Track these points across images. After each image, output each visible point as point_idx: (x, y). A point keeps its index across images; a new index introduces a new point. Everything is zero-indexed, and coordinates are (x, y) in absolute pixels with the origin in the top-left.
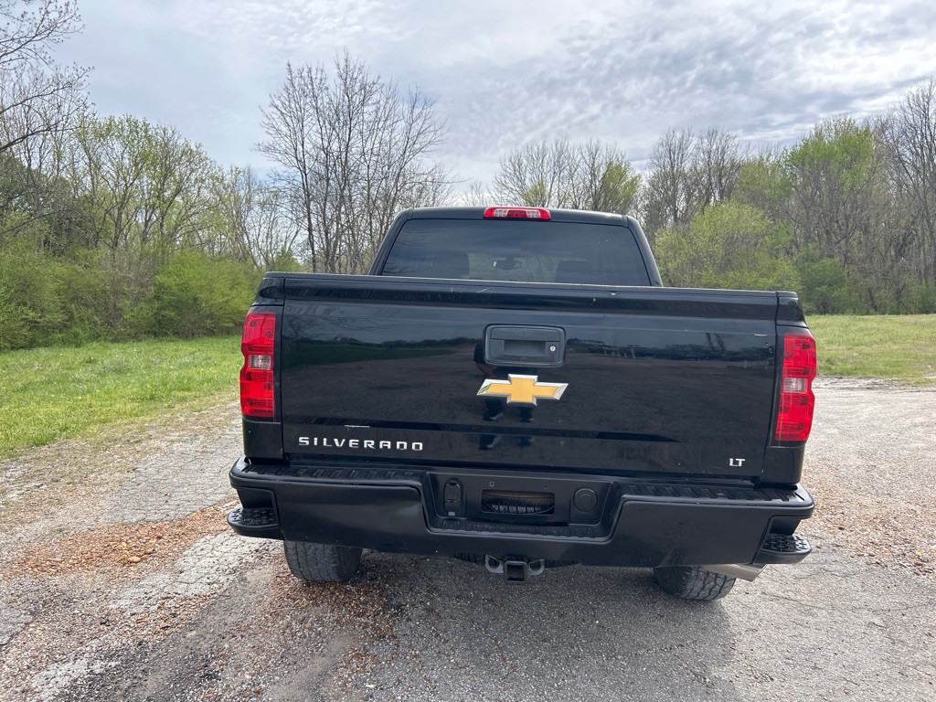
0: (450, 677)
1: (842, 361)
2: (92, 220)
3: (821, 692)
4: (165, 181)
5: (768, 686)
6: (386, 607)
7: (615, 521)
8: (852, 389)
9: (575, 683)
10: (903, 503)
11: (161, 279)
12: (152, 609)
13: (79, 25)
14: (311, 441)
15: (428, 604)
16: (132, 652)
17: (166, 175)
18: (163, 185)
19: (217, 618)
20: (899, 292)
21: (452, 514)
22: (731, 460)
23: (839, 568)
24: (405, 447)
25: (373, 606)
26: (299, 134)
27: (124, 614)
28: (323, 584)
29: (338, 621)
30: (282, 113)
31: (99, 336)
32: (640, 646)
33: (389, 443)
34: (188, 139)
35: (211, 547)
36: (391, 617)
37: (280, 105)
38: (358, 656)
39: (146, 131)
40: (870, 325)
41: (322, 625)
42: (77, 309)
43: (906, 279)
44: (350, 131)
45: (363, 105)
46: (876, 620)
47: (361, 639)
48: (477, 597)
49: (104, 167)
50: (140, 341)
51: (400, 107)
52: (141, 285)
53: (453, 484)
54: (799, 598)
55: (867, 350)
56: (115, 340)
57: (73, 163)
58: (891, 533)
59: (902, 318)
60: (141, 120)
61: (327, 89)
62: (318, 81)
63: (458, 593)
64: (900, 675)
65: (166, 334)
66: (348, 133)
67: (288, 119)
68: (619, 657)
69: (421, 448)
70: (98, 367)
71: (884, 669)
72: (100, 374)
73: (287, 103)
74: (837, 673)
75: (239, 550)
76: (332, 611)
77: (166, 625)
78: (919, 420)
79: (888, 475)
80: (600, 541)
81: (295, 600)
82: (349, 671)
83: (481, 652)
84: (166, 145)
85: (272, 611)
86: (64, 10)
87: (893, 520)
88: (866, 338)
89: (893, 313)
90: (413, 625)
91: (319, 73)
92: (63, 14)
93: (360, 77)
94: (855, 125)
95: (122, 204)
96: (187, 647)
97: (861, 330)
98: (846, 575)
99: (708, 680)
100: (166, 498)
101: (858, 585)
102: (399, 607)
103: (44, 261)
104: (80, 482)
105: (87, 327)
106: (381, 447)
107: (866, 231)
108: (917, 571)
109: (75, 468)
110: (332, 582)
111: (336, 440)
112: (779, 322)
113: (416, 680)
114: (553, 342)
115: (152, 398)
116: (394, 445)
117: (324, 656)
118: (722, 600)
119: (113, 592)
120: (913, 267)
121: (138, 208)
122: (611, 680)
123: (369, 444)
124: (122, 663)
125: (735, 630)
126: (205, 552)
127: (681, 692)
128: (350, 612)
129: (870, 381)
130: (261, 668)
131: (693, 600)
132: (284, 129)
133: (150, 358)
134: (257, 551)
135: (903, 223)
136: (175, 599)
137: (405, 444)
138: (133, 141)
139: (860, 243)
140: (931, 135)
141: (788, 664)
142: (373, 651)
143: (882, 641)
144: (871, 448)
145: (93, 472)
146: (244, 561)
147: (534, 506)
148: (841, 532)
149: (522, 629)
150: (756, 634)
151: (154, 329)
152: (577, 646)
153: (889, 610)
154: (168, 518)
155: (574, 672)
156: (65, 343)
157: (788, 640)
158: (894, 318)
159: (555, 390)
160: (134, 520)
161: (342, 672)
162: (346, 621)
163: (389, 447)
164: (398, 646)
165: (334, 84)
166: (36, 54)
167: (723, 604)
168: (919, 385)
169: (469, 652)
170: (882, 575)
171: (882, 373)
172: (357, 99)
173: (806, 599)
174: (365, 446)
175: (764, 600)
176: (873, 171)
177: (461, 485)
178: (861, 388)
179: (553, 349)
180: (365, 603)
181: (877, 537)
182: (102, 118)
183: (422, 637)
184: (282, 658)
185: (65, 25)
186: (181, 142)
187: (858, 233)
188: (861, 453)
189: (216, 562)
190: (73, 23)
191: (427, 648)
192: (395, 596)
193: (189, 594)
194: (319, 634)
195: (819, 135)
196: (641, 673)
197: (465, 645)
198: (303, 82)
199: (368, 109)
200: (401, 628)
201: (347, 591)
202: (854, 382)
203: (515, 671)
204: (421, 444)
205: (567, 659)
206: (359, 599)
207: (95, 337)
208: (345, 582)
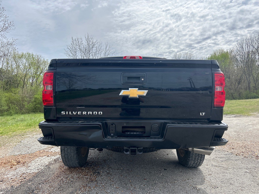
0: (114, 191)
1: (227, 111)
2: (17, 81)
3: (234, 190)
4: (38, 70)
5: (217, 189)
6: (94, 173)
7: (165, 133)
8: (230, 117)
9: (155, 191)
10: (249, 143)
11: (36, 96)
12: (18, 177)
13: (14, 28)
14: (66, 113)
15: (108, 171)
16: (9, 189)
17: (38, 68)
18: (37, 71)
19: (39, 179)
20: (240, 94)
21: (112, 135)
22: (201, 113)
23: (234, 158)
24: (96, 114)
25: (90, 173)
26: (75, 56)
27: (9, 179)
28: (75, 168)
29: (78, 177)
30: (70, 51)
31: (18, 113)
32: (175, 180)
33: (91, 112)
34: (44, 58)
35: (40, 160)
36: (95, 176)
37: (70, 48)
38: (84, 187)
39: (33, 56)
40: (233, 102)
41: (73, 179)
42: (11, 105)
43: (241, 91)
44: (89, 55)
45: (92, 48)
46: (247, 171)
47: (85, 182)
48: (123, 169)
49: (21, 67)
50: (30, 113)
51: (103, 48)
52: (30, 98)
53: (112, 125)
54: (223, 166)
55: (233, 108)
56: (22, 114)
57: (12, 66)
58: (247, 149)
59: (241, 100)
60: (31, 53)
61: (83, 44)
62: (80, 42)
63: (118, 168)
64: (257, 185)
65: (37, 112)
66: (88, 55)
67: (72, 52)
68: (169, 183)
69: (102, 114)
70: (16, 120)
71: (252, 184)
72: (16, 122)
73: (72, 48)
74: (238, 185)
75: (49, 160)
76: (77, 174)
77: (21, 181)
78: (250, 123)
79: (244, 136)
80: (161, 140)
81: (65, 172)
82: (80, 191)
83: (124, 184)
84: (38, 60)
85: (57, 176)
86: (10, 24)
87: (247, 147)
88: (232, 105)
89: (238, 99)
90: (102, 177)
91: (81, 40)
92: (9, 25)
93: (92, 41)
94: (224, 51)
95: (25, 76)
96: (27, 187)
97: (231, 103)
98: (236, 160)
99: (198, 189)
100: (29, 148)
101: (240, 162)
102: (98, 173)
103: (2, 92)
104: (3, 146)
105: (14, 110)
106: (89, 114)
107: (229, 78)
108: (257, 158)
109: (2, 142)
110: (77, 167)
111: (74, 112)
112: (213, 69)
113: (102, 193)
114: (143, 77)
115: (30, 125)
116: (93, 113)
117: (73, 187)
118: (200, 167)
119: (6, 173)
120: (243, 87)
121: (30, 77)
122: (167, 190)
123: (84, 113)
124: (5, 192)
125: (205, 175)
126: (38, 161)
127: (189, 192)
128: (82, 175)
129: (235, 115)
130: (51, 192)
131: (191, 167)
132: (71, 55)
133: (32, 117)
134: (55, 160)
135: (239, 76)
136: (26, 174)
137: (96, 112)
138: (29, 59)
139: (228, 81)
140: (244, 53)
141: (222, 183)
142: (89, 185)
143: (250, 176)
144: (238, 130)
145: (7, 143)
146: (50, 163)
147: (139, 132)
148: (233, 150)
149: (138, 177)
150: (211, 175)
151: (34, 110)
152: (155, 181)
153: (251, 168)
154: (28, 153)
155: (154, 188)
156: (7, 115)
157: (221, 177)
158: (239, 100)
159: (144, 93)
160: (17, 154)
161: (78, 192)
162: (81, 177)
163: (91, 114)
164: (97, 183)
165: (85, 43)
166: (2, 36)
167: (200, 168)
168: (248, 116)
169: (120, 184)
170: (247, 160)
171: (238, 113)
172: (91, 46)
173: (225, 166)
174: (83, 114)
175: (213, 167)
176: (230, 62)
177: (115, 125)
178: (232, 117)
179: (143, 79)
180: (88, 172)
181: (244, 150)
182: (20, 53)
183: (105, 180)
184: (58, 188)
185: (10, 28)
186: (42, 59)
187: (227, 79)
188: (235, 132)
189: (41, 164)
190: (12, 27)
191: (107, 183)
192: (97, 170)
193: (31, 172)
194: (72, 181)
195: (215, 54)
196: (176, 187)
197: (119, 182)
198: (76, 42)
199: (94, 49)
200: (99, 178)
201: (82, 169)
202: (230, 116)
203: (135, 188)
204: (102, 112)
205: (152, 184)
206: (86, 171)
207: (17, 113)
208: (82, 167)
